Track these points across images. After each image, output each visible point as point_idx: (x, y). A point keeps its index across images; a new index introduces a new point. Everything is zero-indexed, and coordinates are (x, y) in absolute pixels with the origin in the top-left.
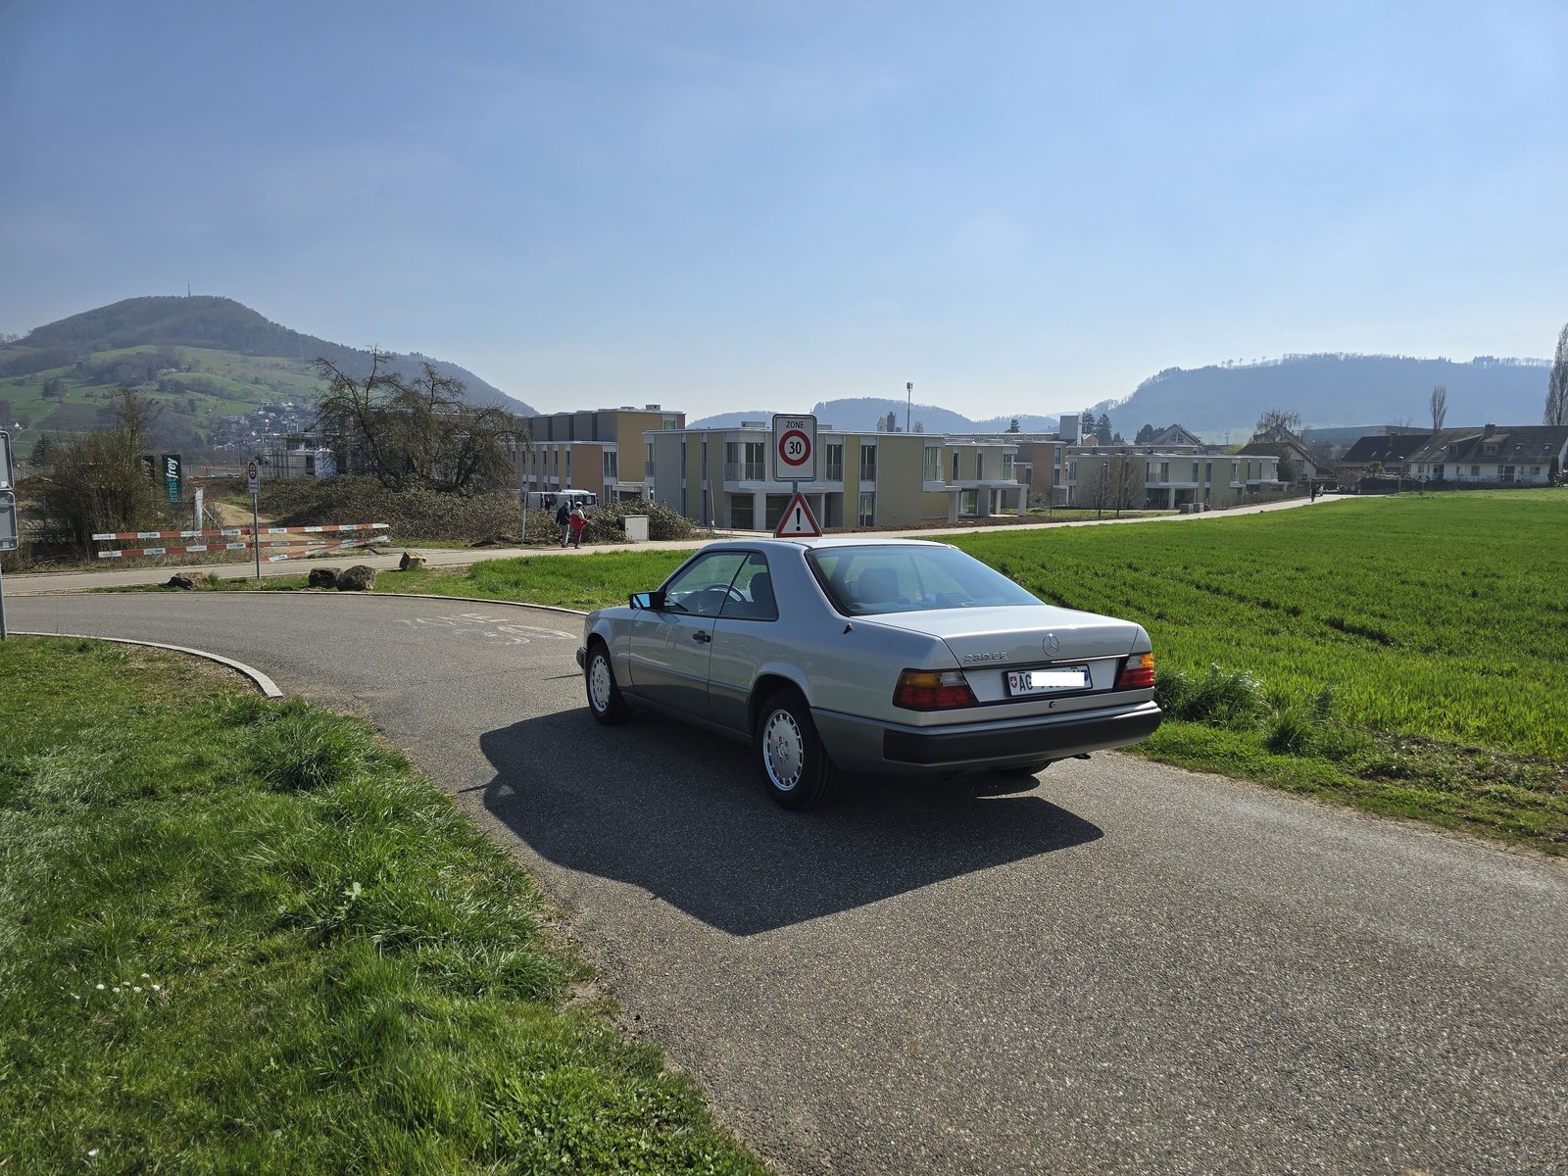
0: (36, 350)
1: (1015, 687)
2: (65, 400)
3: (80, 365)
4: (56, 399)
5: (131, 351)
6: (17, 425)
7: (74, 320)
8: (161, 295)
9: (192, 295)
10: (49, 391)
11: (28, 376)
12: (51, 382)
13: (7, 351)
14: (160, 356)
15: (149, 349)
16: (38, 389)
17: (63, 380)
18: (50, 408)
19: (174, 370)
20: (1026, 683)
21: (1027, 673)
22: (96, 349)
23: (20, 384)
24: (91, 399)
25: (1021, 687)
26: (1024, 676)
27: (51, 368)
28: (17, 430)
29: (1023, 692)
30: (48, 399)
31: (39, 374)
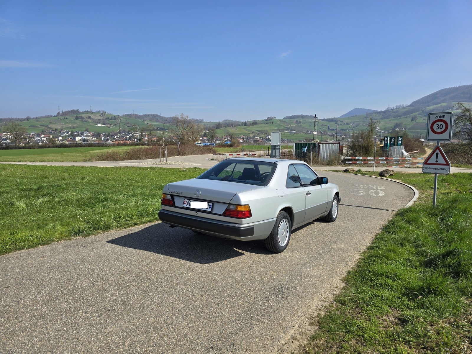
0: (412, 108)
1: (185, 204)
2: (417, 121)
3: (423, 111)
4: (414, 121)
5: (438, 105)
6: (403, 129)
7: (424, 98)
8: (451, 87)
9: (461, 85)
10: (413, 119)
11: (409, 115)
12: (414, 117)
13: (405, 109)
14: (447, 106)
15: (444, 104)
16: (411, 119)
17: (417, 116)
18: (413, 123)
19: (451, 110)
20: (188, 204)
21: (191, 201)
22: (428, 106)
23: (406, 118)
24: (424, 121)
25: (187, 205)
26: (189, 201)
27: (415, 113)
28: (403, 130)
29: (187, 206)
30: (413, 121)
31: (411, 115)
